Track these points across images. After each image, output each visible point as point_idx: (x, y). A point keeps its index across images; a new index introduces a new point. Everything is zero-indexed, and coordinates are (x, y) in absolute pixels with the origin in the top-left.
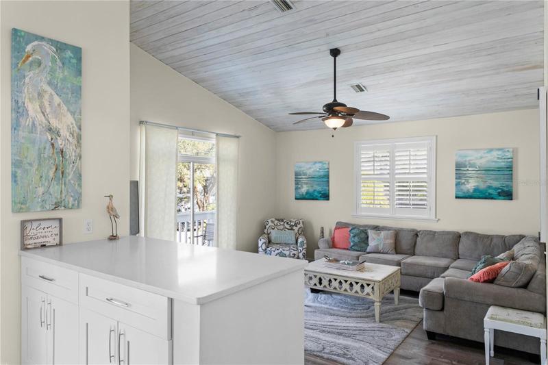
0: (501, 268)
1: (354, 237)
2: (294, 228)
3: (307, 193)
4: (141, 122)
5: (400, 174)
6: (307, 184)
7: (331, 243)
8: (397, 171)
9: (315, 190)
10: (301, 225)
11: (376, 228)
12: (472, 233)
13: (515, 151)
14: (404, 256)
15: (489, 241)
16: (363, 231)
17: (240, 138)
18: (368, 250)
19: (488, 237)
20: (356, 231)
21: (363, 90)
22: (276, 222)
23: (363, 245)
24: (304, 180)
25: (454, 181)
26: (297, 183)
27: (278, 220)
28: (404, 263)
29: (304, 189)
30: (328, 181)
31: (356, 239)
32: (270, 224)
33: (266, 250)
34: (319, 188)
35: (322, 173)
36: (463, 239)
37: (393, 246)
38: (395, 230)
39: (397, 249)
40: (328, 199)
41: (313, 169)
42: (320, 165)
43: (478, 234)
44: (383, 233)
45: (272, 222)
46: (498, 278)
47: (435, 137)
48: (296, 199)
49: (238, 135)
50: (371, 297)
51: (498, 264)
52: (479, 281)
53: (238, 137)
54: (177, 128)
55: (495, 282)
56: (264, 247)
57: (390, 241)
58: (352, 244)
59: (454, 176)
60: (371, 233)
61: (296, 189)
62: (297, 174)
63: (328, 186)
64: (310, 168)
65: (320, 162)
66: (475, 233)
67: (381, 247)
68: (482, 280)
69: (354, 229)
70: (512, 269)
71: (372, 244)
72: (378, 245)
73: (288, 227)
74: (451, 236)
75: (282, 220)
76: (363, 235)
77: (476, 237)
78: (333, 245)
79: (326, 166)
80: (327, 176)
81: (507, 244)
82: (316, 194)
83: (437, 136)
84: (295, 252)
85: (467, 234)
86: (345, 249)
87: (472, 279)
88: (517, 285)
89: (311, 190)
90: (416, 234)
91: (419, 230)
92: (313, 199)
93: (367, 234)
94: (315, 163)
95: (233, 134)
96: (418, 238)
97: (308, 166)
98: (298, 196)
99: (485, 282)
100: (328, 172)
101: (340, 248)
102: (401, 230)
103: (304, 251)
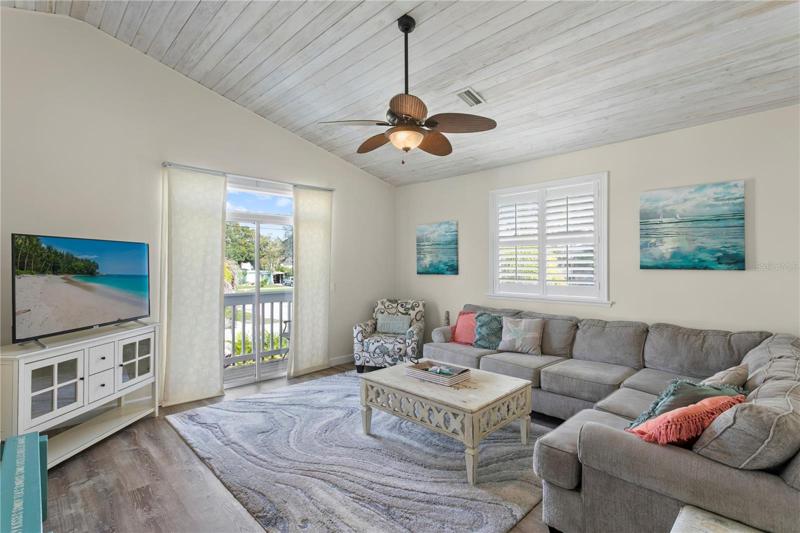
0: (712, 414)
1: (481, 326)
2: (411, 312)
3: (431, 265)
4: (164, 165)
5: (553, 234)
6: (431, 253)
7: (450, 336)
8: (549, 231)
9: (440, 262)
10: (421, 308)
11: (517, 314)
12: (667, 326)
13: (749, 185)
14: (554, 358)
15: (701, 341)
16: (495, 319)
17: (335, 193)
18: (500, 348)
19: (698, 333)
20: (484, 318)
21: (480, 102)
22: (387, 304)
23: (494, 339)
24: (427, 248)
25: (637, 241)
26: (419, 253)
27: (390, 301)
28: (546, 372)
29: (427, 260)
30: (457, 248)
31: (484, 331)
32: (380, 306)
33: (362, 341)
34: (445, 259)
35: (449, 238)
36: (652, 337)
37: (538, 342)
38: (543, 319)
39: (544, 348)
40: (457, 273)
41: (438, 233)
42: (447, 226)
43: (680, 328)
44: (524, 322)
45: (382, 303)
46: (705, 438)
47: (606, 174)
48: (418, 273)
49: (331, 187)
50: (460, 438)
51: (705, 402)
52: (655, 441)
53: (331, 190)
54: (224, 174)
55: (698, 447)
56: (360, 337)
57: (535, 335)
58: (477, 337)
59: (638, 233)
60: (507, 322)
61: (419, 259)
62: (419, 241)
63: (457, 255)
64: (434, 232)
65: (448, 223)
66: (675, 326)
67: (518, 344)
68: (663, 440)
69: (481, 315)
70: (742, 423)
71: (506, 337)
72: (514, 340)
73: (402, 310)
74: (631, 330)
75: (396, 301)
76: (495, 325)
77: (676, 333)
78: (452, 338)
79: (454, 228)
80: (456, 242)
81: (735, 348)
82: (442, 266)
83: (609, 172)
84: (401, 346)
85: (659, 326)
86: (467, 344)
87: (643, 433)
88: (755, 466)
89: (435, 262)
90: (575, 325)
91: (581, 318)
92: (438, 273)
93: (500, 323)
94: (440, 224)
95: (323, 186)
96: (579, 332)
97: (431, 229)
98: (421, 270)
99: (671, 444)
100: (457, 235)
101: (461, 343)
102: (554, 318)
103: (413, 345)
